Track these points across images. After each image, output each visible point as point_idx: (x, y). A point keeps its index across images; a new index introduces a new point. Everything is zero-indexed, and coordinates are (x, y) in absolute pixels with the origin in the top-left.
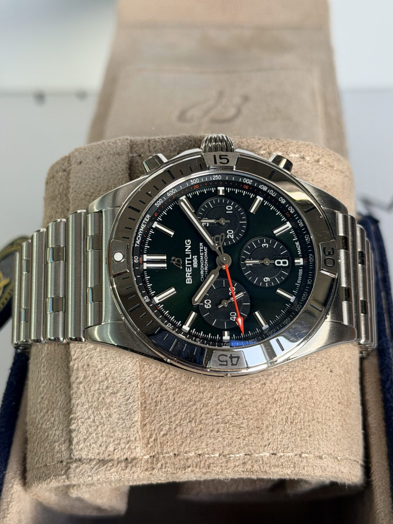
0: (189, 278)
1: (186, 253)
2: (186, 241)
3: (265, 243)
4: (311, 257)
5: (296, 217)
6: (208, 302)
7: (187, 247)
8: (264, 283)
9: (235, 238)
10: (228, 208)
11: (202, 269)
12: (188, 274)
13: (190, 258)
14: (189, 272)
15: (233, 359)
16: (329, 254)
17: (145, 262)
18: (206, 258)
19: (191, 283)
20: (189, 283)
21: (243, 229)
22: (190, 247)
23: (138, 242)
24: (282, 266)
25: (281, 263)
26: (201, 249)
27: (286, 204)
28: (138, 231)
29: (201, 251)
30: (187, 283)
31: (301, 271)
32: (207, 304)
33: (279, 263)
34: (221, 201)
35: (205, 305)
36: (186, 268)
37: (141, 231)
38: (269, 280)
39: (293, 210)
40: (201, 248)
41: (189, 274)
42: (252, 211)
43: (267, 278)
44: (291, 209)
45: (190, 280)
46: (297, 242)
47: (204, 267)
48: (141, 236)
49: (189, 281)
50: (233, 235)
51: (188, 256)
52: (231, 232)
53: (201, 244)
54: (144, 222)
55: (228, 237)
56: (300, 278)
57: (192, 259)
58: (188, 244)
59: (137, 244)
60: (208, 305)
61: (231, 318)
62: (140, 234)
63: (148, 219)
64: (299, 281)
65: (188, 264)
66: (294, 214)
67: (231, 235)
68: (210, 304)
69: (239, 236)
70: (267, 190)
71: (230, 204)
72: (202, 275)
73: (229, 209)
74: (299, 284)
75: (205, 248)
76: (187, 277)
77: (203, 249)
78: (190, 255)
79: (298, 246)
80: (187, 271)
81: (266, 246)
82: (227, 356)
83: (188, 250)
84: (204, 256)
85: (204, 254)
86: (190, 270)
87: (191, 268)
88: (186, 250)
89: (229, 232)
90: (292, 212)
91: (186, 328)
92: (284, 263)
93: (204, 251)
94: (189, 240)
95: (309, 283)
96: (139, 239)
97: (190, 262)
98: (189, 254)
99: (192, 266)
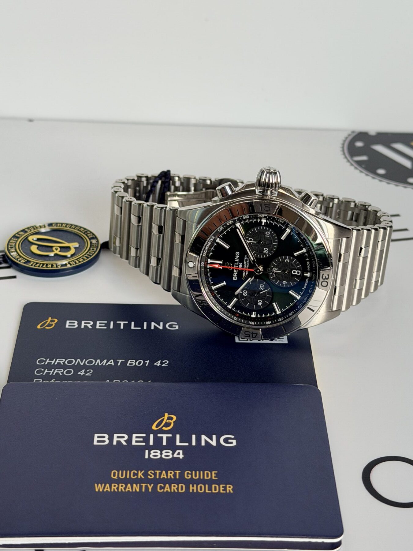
0: (235, 276)
1: (236, 260)
3: (287, 259)
6: (245, 292)
8: (283, 285)
9: (268, 254)
13: (238, 264)
14: (236, 273)
15: (254, 335)
17: (209, 263)
19: (236, 279)
20: (235, 279)
21: (275, 248)
22: (238, 257)
24: (296, 275)
25: (296, 272)
26: (246, 259)
28: (205, 247)
29: (245, 260)
30: (234, 279)
31: (307, 281)
32: (244, 293)
33: (294, 272)
34: (263, 228)
35: (243, 294)
37: (208, 247)
40: (245, 258)
41: (236, 274)
42: (282, 238)
43: (285, 282)
45: (236, 278)
48: (207, 249)
49: (235, 278)
50: (267, 252)
51: (236, 262)
52: (266, 249)
53: (246, 256)
54: (210, 241)
55: (264, 253)
56: (306, 285)
57: (239, 265)
58: (237, 255)
59: (204, 255)
60: (245, 294)
62: (206, 249)
64: (305, 287)
67: (266, 251)
68: (247, 293)
69: (271, 253)
71: (268, 231)
72: (244, 276)
73: (268, 234)
74: (304, 288)
76: (234, 275)
77: (247, 259)
78: (238, 262)
79: (308, 264)
80: (234, 272)
81: (288, 261)
82: (250, 332)
84: (246, 264)
85: (247, 262)
86: (236, 271)
87: (237, 270)
88: (236, 259)
89: (265, 249)
92: (298, 273)
94: (238, 253)
95: (310, 292)
96: (205, 251)
97: (237, 266)
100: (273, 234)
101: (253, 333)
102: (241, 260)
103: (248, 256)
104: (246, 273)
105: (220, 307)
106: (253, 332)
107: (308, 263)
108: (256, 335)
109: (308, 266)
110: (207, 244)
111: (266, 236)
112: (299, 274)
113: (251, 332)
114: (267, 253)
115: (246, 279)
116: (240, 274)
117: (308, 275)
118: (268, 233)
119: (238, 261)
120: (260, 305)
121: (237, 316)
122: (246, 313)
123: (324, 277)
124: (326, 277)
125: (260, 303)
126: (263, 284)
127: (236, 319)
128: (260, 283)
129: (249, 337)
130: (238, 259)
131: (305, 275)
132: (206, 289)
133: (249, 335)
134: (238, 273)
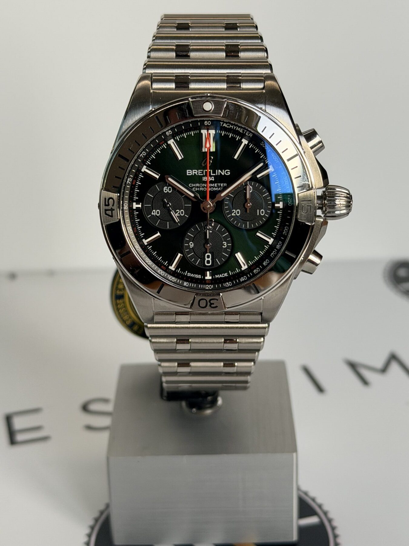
0: (192, 172)
1: (217, 171)
2: (229, 171)
3: (227, 244)
4: (210, 287)
5: (250, 275)
7: (222, 172)
10: (262, 212)
11: (201, 185)
12: (196, 172)
13: (212, 174)
14: (198, 173)
16: (211, 304)
18: (212, 189)
19: (188, 174)
20: (188, 172)
22: (223, 174)
23: (225, 125)
24: (205, 259)
25: (208, 259)
26: (220, 185)
27: (263, 266)
29: (219, 184)
30: (187, 171)
32: (167, 188)
33: (208, 257)
35: (166, 187)
36: (202, 170)
37: (236, 128)
38: (191, 247)
39: (256, 272)
40: (222, 185)
44: (257, 271)
45: (190, 174)
46: (228, 274)
47: (203, 187)
48: (231, 127)
49: (189, 172)
50: (235, 215)
51: (214, 172)
54: (245, 131)
56: (192, 275)
57: (211, 176)
58: (226, 172)
59: (223, 124)
60: (166, 190)
61: (154, 210)
62: (232, 127)
63: (249, 134)
64: (189, 274)
65: (206, 172)
66: (253, 273)
70: (277, 249)
71: (266, 213)
72: (195, 185)
74: (187, 274)
75: (222, 188)
76: (193, 171)
77: (220, 187)
78: (215, 175)
79: (224, 275)
80: (199, 171)
81: (225, 246)
83: (220, 173)
84: (214, 187)
86: (200, 174)
87: (202, 175)
88: (219, 171)
90: (255, 271)
91: (144, 169)
92: (208, 262)
93: (218, 187)
94: (229, 173)
98: (216, 173)
99: (204, 176)
100: (262, 220)
101: (112, 210)
102: (219, 179)
103: (225, 188)
104: (200, 187)
105: (143, 155)
106: (114, 210)
107: (226, 275)
108: (111, 214)
109: (220, 276)
110: (239, 127)
111: (258, 210)
112: (206, 264)
113: (113, 208)
114: (233, 214)
115: (190, 189)
116: (198, 179)
117: (208, 277)
118: (262, 213)
119: (217, 174)
120: (152, 214)
121: (132, 181)
122: (138, 194)
123: (212, 302)
124: (213, 304)
125: (155, 213)
126: (185, 214)
127: (129, 181)
128: (186, 209)
129: (106, 205)
130: (219, 174)
131: (208, 273)
132: (170, 131)
133: (108, 205)
134: (198, 175)
